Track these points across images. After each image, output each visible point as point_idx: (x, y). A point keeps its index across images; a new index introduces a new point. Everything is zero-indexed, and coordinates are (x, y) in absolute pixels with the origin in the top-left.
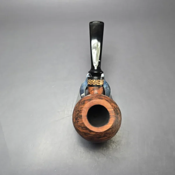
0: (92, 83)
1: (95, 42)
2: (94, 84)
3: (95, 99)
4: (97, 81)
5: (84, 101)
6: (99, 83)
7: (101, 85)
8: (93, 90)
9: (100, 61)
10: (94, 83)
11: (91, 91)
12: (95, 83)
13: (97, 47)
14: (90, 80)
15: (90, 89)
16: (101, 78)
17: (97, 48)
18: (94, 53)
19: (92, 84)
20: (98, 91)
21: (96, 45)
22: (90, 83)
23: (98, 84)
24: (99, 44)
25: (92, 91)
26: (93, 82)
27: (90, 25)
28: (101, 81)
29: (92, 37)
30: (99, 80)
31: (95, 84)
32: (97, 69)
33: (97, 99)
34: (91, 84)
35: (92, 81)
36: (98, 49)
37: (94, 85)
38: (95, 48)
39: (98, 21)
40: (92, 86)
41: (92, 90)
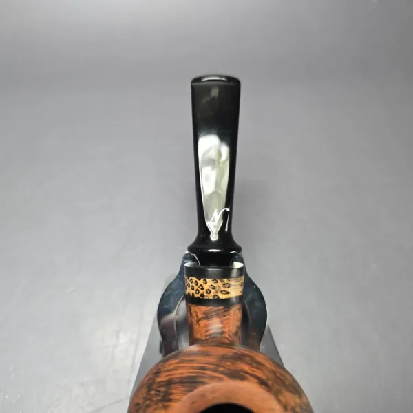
0: (201, 291)
1: (210, 144)
2: (210, 297)
3: (212, 378)
4: (220, 284)
5: (169, 383)
6: (228, 293)
7: (234, 300)
8: (204, 318)
9: (228, 210)
10: (208, 292)
11: (198, 321)
12: (213, 291)
13: (216, 159)
14: (194, 279)
15: (194, 314)
16: (234, 273)
17: (219, 163)
18: (207, 178)
19: (202, 295)
20: (222, 322)
21: (213, 154)
22: (193, 289)
23: (222, 296)
24: (225, 150)
25: (203, 323)
26: (206, 287)
27: (193, 88)
28: (232, 282)
29: (199, 128)
30: (226, 281)
31: (212, 294)
32: (218, 241)
33: (220, 379)
34: (196, 296)
35: (201, 282)
36: (221, 165)
37: (209, 300)
38: (212, 162)
39: (221, 76)
40: (201, 301)
41: (200, 316)
